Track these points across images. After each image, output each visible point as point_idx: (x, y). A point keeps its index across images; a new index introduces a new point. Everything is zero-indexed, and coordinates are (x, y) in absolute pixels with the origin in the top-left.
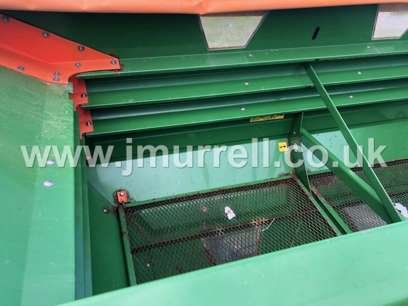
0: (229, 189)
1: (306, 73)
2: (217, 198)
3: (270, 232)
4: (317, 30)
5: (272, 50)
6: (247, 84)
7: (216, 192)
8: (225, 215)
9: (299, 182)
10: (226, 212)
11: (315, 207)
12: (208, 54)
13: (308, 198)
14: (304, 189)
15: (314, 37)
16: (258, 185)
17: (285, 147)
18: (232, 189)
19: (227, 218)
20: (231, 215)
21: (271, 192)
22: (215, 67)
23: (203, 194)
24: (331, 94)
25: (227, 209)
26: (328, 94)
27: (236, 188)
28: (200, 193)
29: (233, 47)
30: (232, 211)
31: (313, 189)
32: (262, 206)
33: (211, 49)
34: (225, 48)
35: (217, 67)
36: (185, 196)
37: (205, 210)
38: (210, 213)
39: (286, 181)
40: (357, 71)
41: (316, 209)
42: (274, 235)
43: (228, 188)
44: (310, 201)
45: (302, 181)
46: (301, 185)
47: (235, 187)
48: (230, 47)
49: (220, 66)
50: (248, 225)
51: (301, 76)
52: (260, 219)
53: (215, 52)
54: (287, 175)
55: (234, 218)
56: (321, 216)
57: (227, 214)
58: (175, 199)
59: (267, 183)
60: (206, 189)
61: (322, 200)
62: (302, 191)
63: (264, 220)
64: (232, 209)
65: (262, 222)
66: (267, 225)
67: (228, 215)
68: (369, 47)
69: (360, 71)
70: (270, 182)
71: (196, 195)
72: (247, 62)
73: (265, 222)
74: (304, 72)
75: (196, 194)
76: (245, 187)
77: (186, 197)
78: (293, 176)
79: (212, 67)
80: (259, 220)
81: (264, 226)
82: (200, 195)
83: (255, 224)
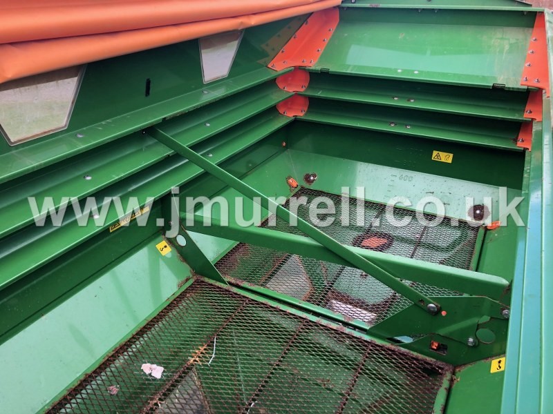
0: (129, 341)
1: (156, 141)
2: (119, 362)
3: (219, 358)
4: (148, 83)
5: (103, 123)
6: (89, 178)
7: (112, 356)
8: (149, 377)
9: (206, 280)
10: (147, 372)
11: (244, 297)
12: (14, 152)
13: (230, 292)
14: (218, 284)
15: (148, 93)
16: (162, 312)
17: (166, 247)
18: (133, 337)
19: (155, 379)
20: (157, 372)
21: (185, 311)
22: (37, 166)
23: (94, 372)
24: (202, 153)
25: (147, 368)
26: (199, 155)
27: (137, 334)
28: (89, 372)
29: (49, 131)
30: (154, 366)
31: (227, 279)
32: (187, 334)
33: (15, 142)
34: (37, 135)
35: (40, 165)
36: (66, 393)
37: (114, 390)
38: (125, 390)
39: (192, 288)
40: (205, 123)
41: (248, 298)
42: (226, 358)
43: (126, 340)
44: (236, 294)
45: (210, 277)
46: (211, 281)
47: (134, 333)
48: (45, 133)
49: (45, 163)
50: (187, 368)
51: (149, 147)
52: (197, 351)
53: (23, 145)
54: (187, 280)
55: (164, 372)
56: (258, 303)
57: (150, 375)
58: (53, 408)
59: (172, 303)
60: (93, 361)
61: (246, 284)
62: (218, 287)
63: (202, 349)
64: (152, 363)
65: (202, 353)
66: (211, 352)
67: (153, 375)
68: (206, 92)
69: (208, 122)
70: (175, 300)
71: (85, 380)
72: (81, 146)
73: (205, 349)
74: (151, 142)
75: (82, 378)
76: (148, 324)
77: (69, 394)
78: (195, 278)
79: (33, 168)
80: (196, 353)
81: (207, 355)
82: (90, 376)
83: (195, 361)
